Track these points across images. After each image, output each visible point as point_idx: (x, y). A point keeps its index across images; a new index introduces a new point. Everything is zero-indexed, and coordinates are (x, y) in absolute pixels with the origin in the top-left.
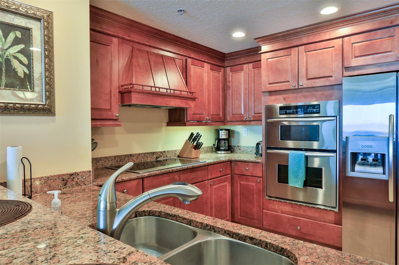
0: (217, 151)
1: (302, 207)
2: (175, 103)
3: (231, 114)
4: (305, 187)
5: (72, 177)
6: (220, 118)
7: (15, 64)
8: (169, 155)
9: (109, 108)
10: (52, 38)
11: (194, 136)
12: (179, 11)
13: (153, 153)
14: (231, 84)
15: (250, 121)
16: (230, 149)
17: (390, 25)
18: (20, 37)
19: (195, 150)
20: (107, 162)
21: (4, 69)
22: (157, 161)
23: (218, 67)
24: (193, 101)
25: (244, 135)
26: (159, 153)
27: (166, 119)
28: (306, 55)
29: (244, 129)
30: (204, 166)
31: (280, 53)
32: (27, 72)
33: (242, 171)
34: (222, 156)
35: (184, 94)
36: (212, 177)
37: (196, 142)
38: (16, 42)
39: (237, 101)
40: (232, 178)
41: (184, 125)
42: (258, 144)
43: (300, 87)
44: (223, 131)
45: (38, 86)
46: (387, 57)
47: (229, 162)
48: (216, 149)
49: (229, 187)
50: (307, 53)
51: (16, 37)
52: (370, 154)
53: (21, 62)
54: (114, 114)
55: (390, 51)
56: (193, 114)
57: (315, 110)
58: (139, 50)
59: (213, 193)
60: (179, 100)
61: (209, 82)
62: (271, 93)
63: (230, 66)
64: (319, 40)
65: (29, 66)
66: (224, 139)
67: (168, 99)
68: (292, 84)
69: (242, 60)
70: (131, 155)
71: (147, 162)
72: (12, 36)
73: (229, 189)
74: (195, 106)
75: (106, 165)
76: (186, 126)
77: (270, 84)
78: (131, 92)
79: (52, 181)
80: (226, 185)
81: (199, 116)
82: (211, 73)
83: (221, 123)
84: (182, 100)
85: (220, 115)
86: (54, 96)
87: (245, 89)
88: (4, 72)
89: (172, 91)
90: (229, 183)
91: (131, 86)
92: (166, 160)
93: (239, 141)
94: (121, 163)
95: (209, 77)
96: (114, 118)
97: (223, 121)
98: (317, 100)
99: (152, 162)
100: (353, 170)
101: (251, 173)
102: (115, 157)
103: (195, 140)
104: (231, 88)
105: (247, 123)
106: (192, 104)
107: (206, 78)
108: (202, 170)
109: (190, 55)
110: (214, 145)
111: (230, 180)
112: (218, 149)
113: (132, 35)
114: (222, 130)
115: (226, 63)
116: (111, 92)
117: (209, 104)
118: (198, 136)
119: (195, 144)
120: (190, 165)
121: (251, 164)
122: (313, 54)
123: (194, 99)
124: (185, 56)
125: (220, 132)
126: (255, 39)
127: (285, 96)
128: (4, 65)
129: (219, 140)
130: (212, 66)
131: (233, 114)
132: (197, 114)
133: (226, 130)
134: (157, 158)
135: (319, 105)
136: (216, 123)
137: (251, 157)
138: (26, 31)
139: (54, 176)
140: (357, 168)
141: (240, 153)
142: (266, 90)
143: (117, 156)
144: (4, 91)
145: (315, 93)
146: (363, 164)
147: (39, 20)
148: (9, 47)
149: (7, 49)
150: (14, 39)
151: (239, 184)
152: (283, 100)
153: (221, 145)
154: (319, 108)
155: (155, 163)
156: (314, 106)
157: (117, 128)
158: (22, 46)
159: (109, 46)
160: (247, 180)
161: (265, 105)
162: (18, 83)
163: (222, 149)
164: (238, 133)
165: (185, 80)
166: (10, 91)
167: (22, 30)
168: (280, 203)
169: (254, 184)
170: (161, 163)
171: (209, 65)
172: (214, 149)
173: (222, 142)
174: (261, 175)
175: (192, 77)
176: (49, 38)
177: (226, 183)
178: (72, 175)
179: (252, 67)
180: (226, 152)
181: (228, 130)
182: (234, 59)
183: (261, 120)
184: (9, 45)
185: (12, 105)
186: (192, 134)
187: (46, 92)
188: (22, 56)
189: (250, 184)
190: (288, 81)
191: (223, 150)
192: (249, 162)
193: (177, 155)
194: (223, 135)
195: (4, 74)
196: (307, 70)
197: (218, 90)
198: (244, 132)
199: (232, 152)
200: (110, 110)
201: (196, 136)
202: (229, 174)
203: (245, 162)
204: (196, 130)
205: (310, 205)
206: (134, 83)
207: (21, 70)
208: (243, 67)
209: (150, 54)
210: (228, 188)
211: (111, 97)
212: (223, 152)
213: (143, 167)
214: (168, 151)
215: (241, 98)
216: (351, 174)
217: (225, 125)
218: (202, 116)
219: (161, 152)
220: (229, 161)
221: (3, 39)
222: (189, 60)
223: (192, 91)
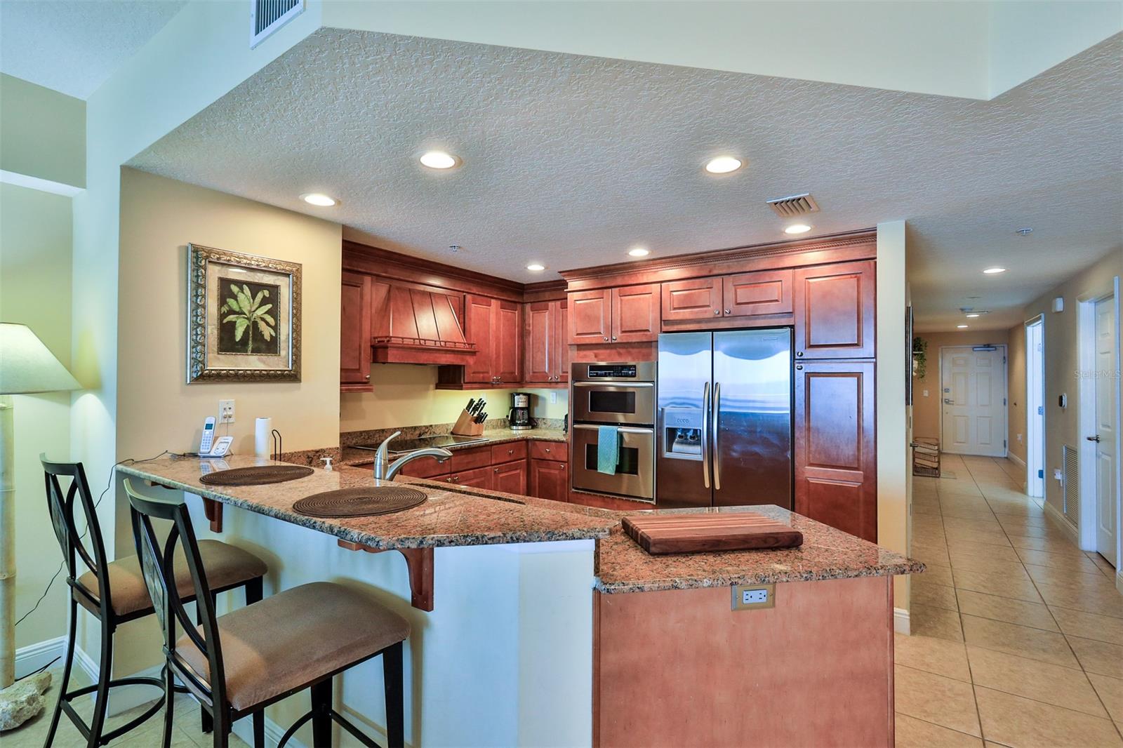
0: (511, 425)
1: (616, 500)
2: (446, 360)
3: (531, 372)
4: (618, 474)
5: (318, 454)
6: (515, 378)
7: (262, 325)
8: (438, 431)
9: (358, 367)
10: (301, 294)
11: (475, 403)
12: (452, 247)
13: (415, 428)
14: (531, 327)
15: (557, 383)
16: (531, 423)
17: (709, 274)
18: (268, 296)
19: (476, 423)
20: (351, 440)
21: (251, 333)
22: (420, 440)
23: (513, 304)
24: (473, 355)
25: (551, 402)
26: (424, 428)
27: (435, 379)
28: (621, 300)
29: (551, 394)
30: (486, 445)
31: (591, 294)
32: (274, 334)
33: (542, 454)
34: (518, 432)
35: (461, 347)
36: (498, 462)
37: (477, 413)
38: (264, 302)
39: (540, 353)
40: (528, 464)
41: (461, 388)
42: (566, 416)
43: (613, 341)
44: (521, 396)
45: (284, 349)
46: (706, 312)
47: (524, 442)
48: (510, 423)
49: (523, 476)
50: (623, 298)
51: (264, 296)
52: (689, 430)
53: (268, 324)
54: (364, 376)
55: (708, 306)
56: (474, 373)
57: (630, 372)
58: (398, 288)
59: (499, 484)
60: (452, 355)
61: (498, 328)
62: (581, 347)
63: (531, 302)
64: (635, 283)
65: (276, 328)
66: (522, 409)
67: (437, 355)
68: (604, 338)
69: (547, 295)
70: (383, 430)
71: (406, 441)
72: (260, 296)
73: (524, 479)
74: (475, 363)
75: (348, 443)
76: (462, 389)
77: (578, 334)
78: (387, 347)
79: (296, 458)
80: (519, 474)
81: (481, 375)
82: (502, 312)
83: (515, 385)
84: (456, 356)
85: (515, 373)
86: (300, 360)
87: (550, 337)
88: (251, 335)
89: (443, 343)
90: (523, 471)
91: (388, 339)
92: (434, 438)
93: (544, 412)
94: (369, 441)
95: (498, 319)
96: (364, 380)
97: (521, 382)
98: (634, 360)
99: (413, 441)
100: (670, 450)
101: (554, 457)
102: (361, 433)
103: (475, 409)
104: (531, 334)
105: (553, 385)
106: (471, 360)
107: (492, 320)
108: (482, 451)
109: (470, 289)
110: (507, 416)
111: (525, 467)
112: (512, 422)
113: (389, 270)
114: (518, 394)
115: (526, 297)
116: (360, 346)
117: (498, 357)
118: (481, 404)
119: (475, 415)
120: (465, 444)
121: (554, 443)
122: (629, 300)
123: (473, 353)
124: (463, 292)
125: (516, 397)
126: (560, 272)
127: (596, 351)
128: (251, 328)
129: (514, 410)
130: (504, 302)
131: (534, 372)
132: (479, 373)
133: (525, 394)
134: (420, 435)
135: (635, 366)
136: (508, 385)
137: (559, 435)
138: (274, 289)
139: (299, 452)
140: (675, 447)
141: (546, 429)
142: (573, 343)
143: (364, 432)
144: (251, 356)
145: (631, 350)
146: (682, 443)
147: (288, 275)
148: (257, 309)
149: (254, 311)
150: (262, 299)
151: (537, 471)
152: (593, 356)
153: (517, 417)
154: (635, 370)
155: (417, 443)
156: (629, 367)
157: (365, 394)
158: (269, 306)
159: (359, 287)
160: (548, 467)
161: (573, 364)
162: (264, 347)
163: (519, 422)
164: (544, 399)
165: (462, 325)
166: (256, 357)
167: (270, 289)
168: (589, 497)
169: (557, 472)
170: (427, 442)
171: (499, 302)
172: (508, 423)
173: (520, 412)
174: (565, 459)
175: (473, 320)
176: (297, 294)
177: (518, 471)
178: (317, 452)
179: (559, 306)
180: (524, 427)
181: (529, 395)
182: (537, 292)
183: (567, 382)
184: (256, 306)
185: (258, 372)
186: (472, 401)
187: (292, 356)
188: (269, 317)
189: (552, 471)
190: (600, 333)
191: (520, 425)
192: (550, 441)
193: (449, 431)
194: (520, 402)
195: (251, 339)
196: (621, 320)
197: (512, 336)
198: (551, 398)
199: (534, 427)
200: (358, 370)
201: (477, 404)
202: (523, 459)
203: (546, 441)
204: (477, 395)
205: (638, 500)
206: (391, 335)
207: (267, 333)
208: (548, 305)
209: (414, 292)
210: (521, 478)
211: (360, 353)
212: (520, 428)
213: (400, 447)
214: (436, 426)
215: (545, 349)
216: (667, 455)
217: (523, 387)
218: (486, 375)
219: (427, 427)
220: (525, 440)
221: (252, 300)
222: (469, 297)
223: (472, 342)
